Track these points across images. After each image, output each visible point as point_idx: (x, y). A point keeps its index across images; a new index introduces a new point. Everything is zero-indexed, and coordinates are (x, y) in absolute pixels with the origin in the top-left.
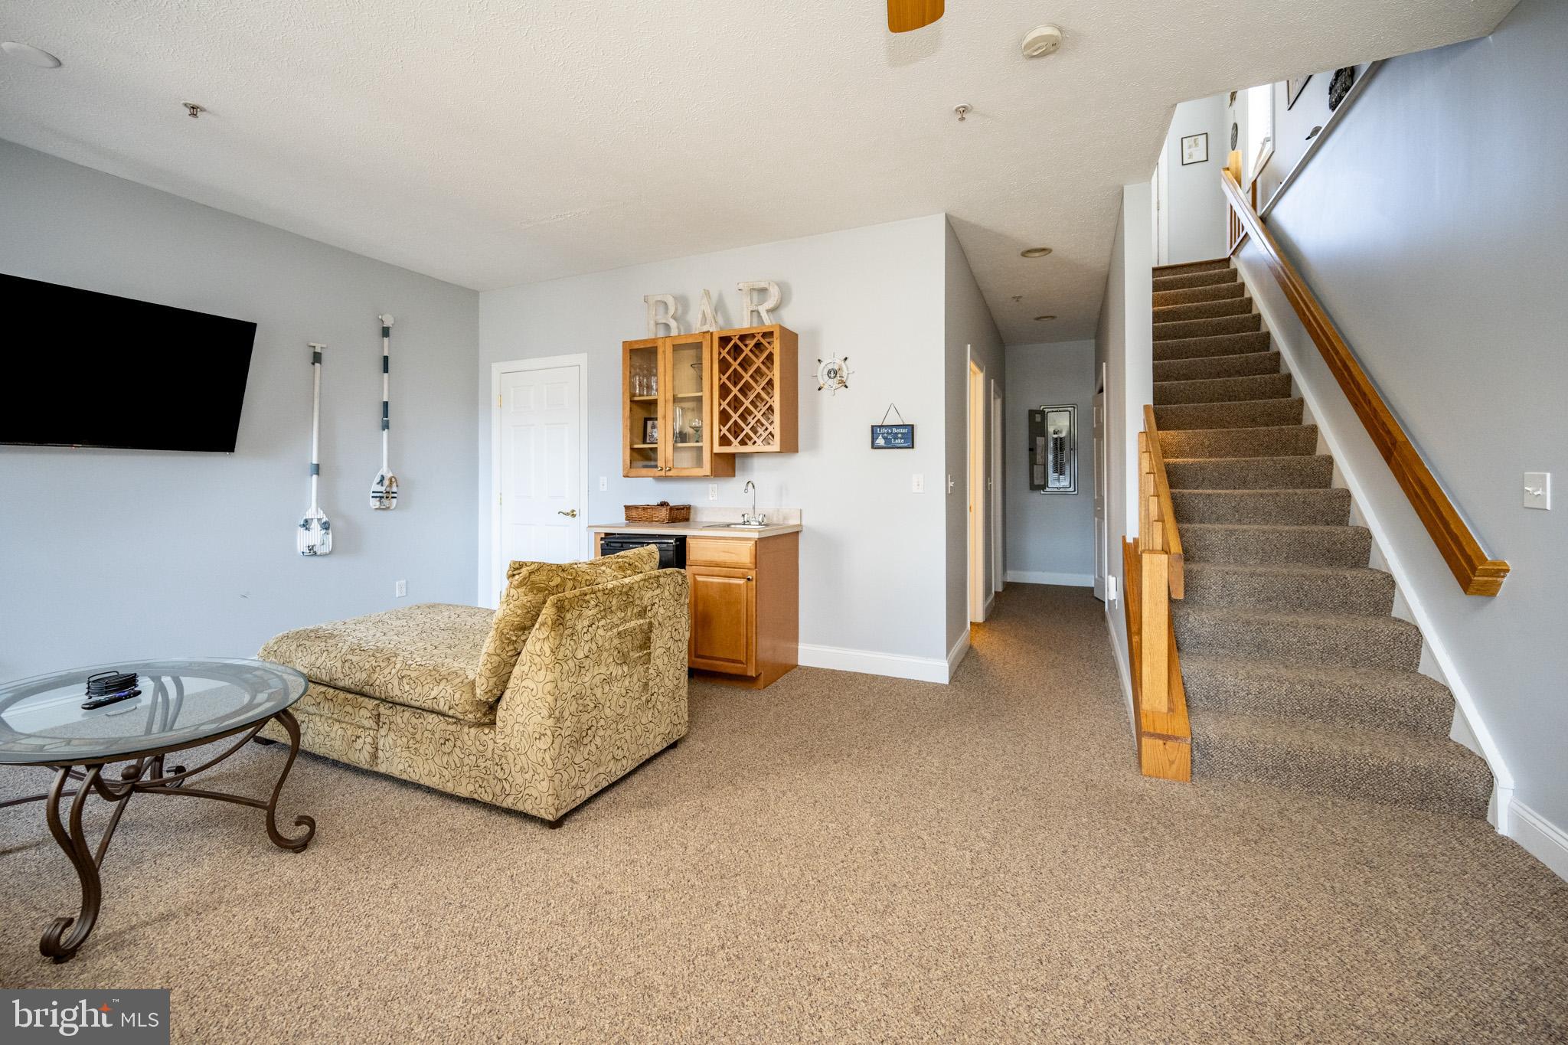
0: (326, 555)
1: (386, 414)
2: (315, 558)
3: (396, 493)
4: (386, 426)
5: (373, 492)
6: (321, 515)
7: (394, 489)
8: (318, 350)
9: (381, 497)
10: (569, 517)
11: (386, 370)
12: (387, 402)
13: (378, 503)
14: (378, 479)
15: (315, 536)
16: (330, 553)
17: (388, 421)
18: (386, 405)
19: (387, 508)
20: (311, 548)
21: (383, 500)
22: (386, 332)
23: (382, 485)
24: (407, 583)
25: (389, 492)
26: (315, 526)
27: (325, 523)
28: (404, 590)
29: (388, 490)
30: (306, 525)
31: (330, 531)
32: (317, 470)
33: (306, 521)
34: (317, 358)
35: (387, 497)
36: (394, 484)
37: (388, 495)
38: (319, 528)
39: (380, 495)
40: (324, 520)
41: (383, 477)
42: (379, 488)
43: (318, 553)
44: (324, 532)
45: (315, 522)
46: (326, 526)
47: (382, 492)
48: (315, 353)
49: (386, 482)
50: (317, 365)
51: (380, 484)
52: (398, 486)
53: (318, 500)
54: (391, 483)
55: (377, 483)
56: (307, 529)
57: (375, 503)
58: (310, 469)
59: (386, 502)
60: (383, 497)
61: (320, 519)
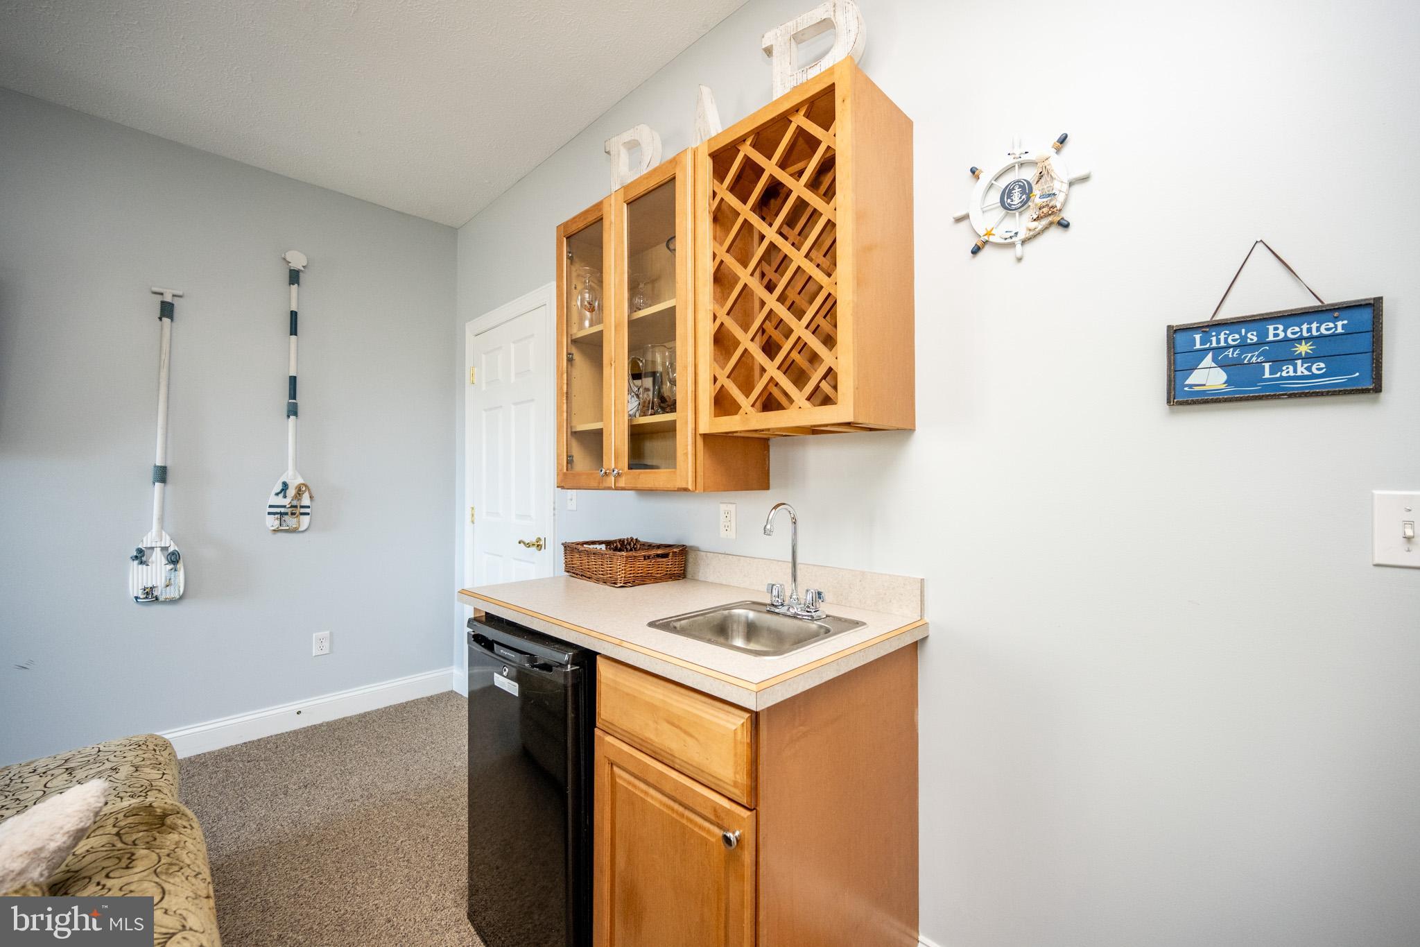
0: (172, 601)
1: (293, 394)
2: (156, 608)
3: (309, 507)
4: (293, 411)
5: (270, 506)
6: (168, 541)
7: (306, 501)
8: (168, 298)
9: (281, 514)
10: (534, 548)
11: (294, 331)
12: (295, 377)
13: (277, 522)
14: (279, 487)
15: (156, 573)
16: (181, 598)
17: (296, 405)
18: (293, 381)
19: (294, 531)
20: (149, 593)
21: (286, 517)
22: (294, 277)
23: (285, 497)
24: (331, 634)
25: (296, 507)
26: (158, 558)
27: (173, 553)
28: (326, 644)
29: (295, 503)
30: (140, 556)
31: (180, 566)
32: (162, 475)
33: (140, 551)
34: (167, 310)
35: (293, 514)
36: (306, 495)
37: (296, 510)
38: (164, 561)
39: (283, 510)
40: (171, 550)
41: (285, 486)
42: (280, 500)
43: (162, 598)
44: (172, 566)
45: (158, 551)
46: (174, 559)
47: (284, 507)
48: (163, 303)
49: (291, 492)
50: (166, 320)
51: (281, 495)
52: (311, 497)
53: (162, 519)
54: (299, 493)
55: (277, 494)
56: (141, 563)
57: (272, 522)
58: (150, 474)
59: (291, 522)
60: (286, 514)
61: (164, 549)
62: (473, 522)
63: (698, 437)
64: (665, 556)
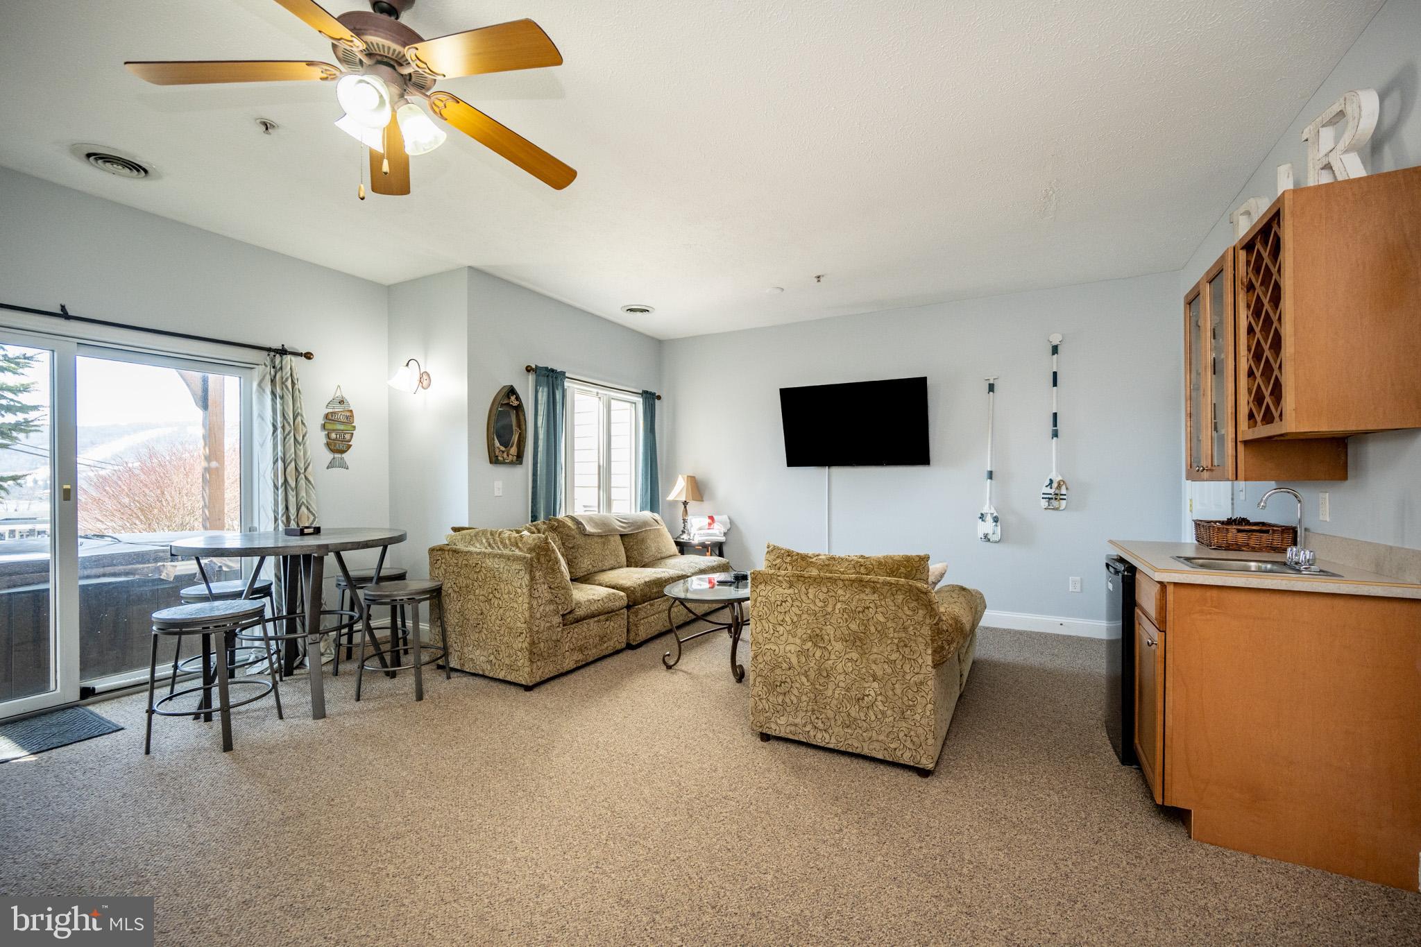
0: (996, 542)
1: (1055, 424)
2: (988, 543)
3: (1065, 495)
5: (1043, 494)
6: (993, 511)
7: (1064, 491)
8: (992, 382)
9: (1049, 498)
11: (1055, 384)
12: (1056, 413)
13: (1047, 503)
14: (1047, 482)
15: (988, 527)
16: (999, 541)
17: (1057, 430)
18: (1055, 415)
19: (1057, 509)
20: (986, 536)
21: (1052, 501)
22: (1055, 350)
23: (1051, 488)
24: (1081, 579)
25: (1058, 494)
26: (989, 519)
27: (995, 517)
28: (1078, 586)
29: (1057, 492)
30: (982, 517)
31: (999, 524)
32: (990, 475)
33: (982, 514)
34: (991, 388)
35: (1056, 499)
36: (1064, 487)
37: (1057, 497)
38: (992, 521)
39: (1050, 496)
40: (995, 515)
41: (1051, 481)
42: (1048, 490)
43: (991, 540)
44: (994, 524)
45: (989, 515)
46: (996, 520)
47: (1051, 494)
48: (989, 384)
49: (1055, 485)
50: (991, 393)
51: (1049, 487)
52: (1067, 489)
53: (990, 499)
54: (1059, 487)
55: (1047, 486)
56: (983, 520)
57: (1044, 503)
58: (986, 475)
59: (1055, 503)
60: (1052, 499)
61: (992, 514)
62: (1191, 511)
63: (1239, 443)
64: (1267, 532)
